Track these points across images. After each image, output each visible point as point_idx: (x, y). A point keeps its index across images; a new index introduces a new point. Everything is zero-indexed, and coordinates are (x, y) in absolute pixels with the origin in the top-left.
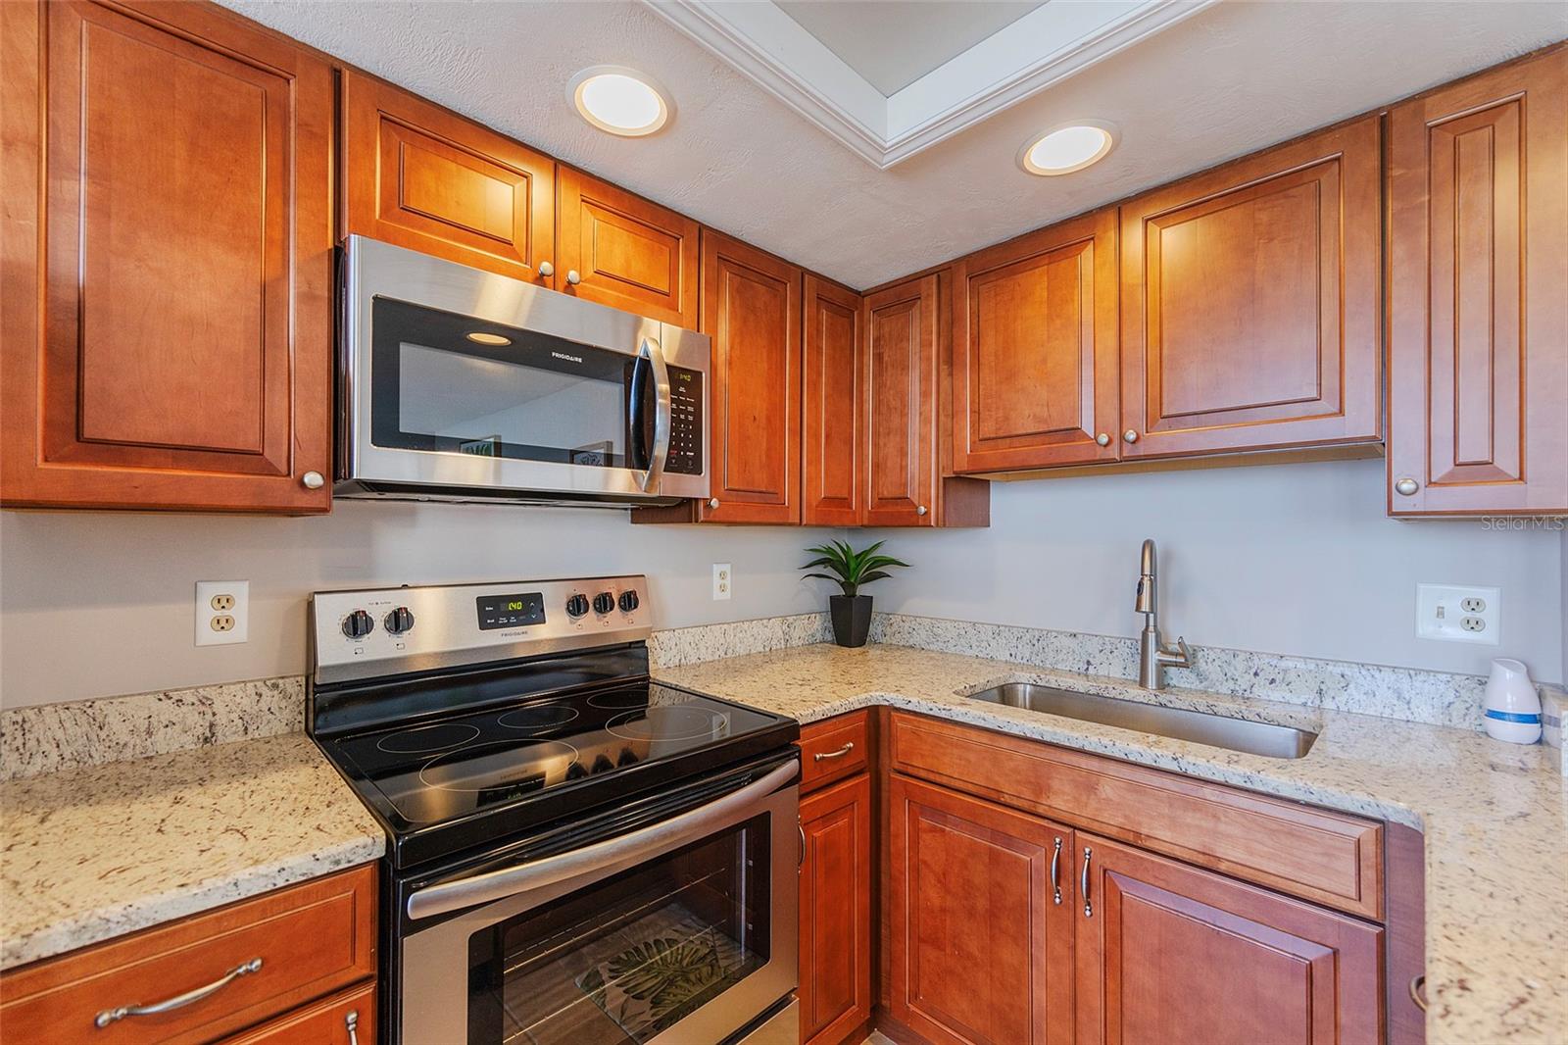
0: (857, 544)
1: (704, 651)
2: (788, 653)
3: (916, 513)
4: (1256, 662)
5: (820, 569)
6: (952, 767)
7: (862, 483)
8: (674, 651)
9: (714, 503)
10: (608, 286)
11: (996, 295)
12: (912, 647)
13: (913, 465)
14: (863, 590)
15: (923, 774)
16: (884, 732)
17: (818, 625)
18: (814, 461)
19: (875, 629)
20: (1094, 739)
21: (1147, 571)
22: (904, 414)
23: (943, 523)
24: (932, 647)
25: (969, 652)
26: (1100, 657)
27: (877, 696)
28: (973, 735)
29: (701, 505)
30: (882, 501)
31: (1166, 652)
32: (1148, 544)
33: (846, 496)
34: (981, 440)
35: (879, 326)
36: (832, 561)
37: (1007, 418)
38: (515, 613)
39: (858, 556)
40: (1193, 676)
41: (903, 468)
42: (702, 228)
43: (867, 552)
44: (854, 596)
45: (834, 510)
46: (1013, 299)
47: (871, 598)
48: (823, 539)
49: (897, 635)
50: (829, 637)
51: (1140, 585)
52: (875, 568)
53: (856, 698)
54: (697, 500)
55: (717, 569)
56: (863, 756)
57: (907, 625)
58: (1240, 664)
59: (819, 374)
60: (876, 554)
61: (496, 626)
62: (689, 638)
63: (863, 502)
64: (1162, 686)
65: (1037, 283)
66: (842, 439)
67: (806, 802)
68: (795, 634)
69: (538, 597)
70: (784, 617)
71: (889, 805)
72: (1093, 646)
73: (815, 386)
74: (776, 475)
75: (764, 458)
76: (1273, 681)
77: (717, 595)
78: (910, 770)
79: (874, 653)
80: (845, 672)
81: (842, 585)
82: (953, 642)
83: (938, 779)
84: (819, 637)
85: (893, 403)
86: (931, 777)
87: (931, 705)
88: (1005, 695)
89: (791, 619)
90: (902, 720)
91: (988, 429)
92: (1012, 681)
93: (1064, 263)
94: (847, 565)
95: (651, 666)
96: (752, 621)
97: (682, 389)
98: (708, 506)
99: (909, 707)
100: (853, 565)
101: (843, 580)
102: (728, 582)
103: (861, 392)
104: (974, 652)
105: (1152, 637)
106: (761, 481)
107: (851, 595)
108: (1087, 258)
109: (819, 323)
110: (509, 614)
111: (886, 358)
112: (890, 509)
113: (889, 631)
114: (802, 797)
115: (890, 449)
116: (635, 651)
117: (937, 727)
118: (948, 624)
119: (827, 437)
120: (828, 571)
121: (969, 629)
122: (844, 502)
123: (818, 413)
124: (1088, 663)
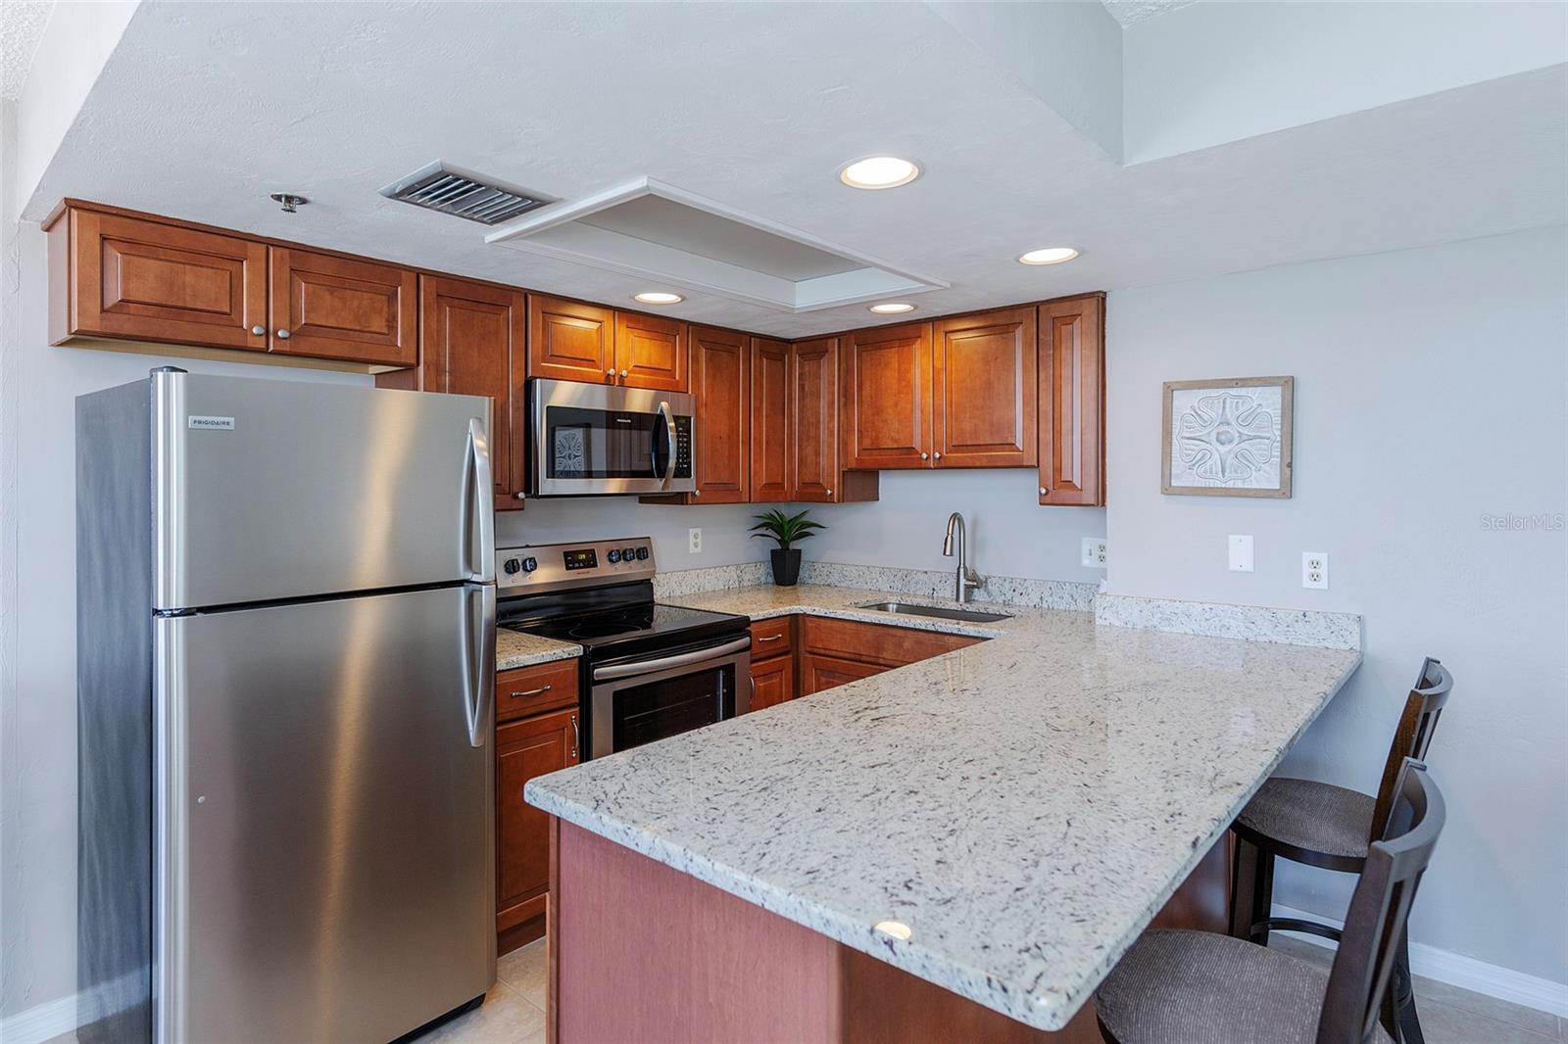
0: (789, 511)
1: (684, 587)
2: (740, 590)
3: (825, 494)
4: (1014, 585)
5: (762, 531)
6: (836, 645)
7: (792, 471)
8: (666, 587)
9: (697, 492)
10: (639, 373)
11: (871, 360)
12: (829, 585)
13: (823, 461)
14: (795, 545)
15: (823, 652)
16: (801, 631)
17: (763, 572)
18: (758, 460)
19: (803, 574)
20: (902, 620)
21: (950, 532)
22: (818, 428)
23: (842, 499)
24: (842, 584)
25: (865, 587)
26: (940, 586)
27: (796, 609)
28: (848, 625)
29: (690, 495)
30: (804, 484)
31: (968, 580)
32: (956, 517)
33: (780, 481)
34: (862, 450)
35: (801, 366)
36: (774, 525)
37: (877, 438)
38: (583, 561)
39: (790, 521)
40: (985, 594)
41: (818, 463)
42: (690, 324)
43: (796, 518)
44: (788, 549)
45: (773, 490)
46: (880, 363)
47: (800, 550)
48: (767, 509)
49: (820, 577)
50: (771, 580)
51: (946, 539)
52: (803, 529)
53: (784, 610)
54: (687, 493)
55: (692, 531)
56: (787, 643)
57: (825, 569)
58: (1007, 585)
59: (762, 402)
60: (805, 519)
61: (573, 568)
62: (676, 579)
63: (792, 485)
64: (968, 600)
65: (892, 355)
66: (777, 444)
67: (753, 665)
68: (746, 578)
69: (592, 552)
70: (738, 566)
71: (804, 673)
72: (936, 578)
73: (758, 410)
74: (735, 471)
75: (726, 462)
76: (1021, 594)
77: (692, 549)
78: (815, 650)
79: (801, 589)
80: (779, 598)
81: (779, 541)
82: (855, 581)
83: (831, 653)
84: (763, 579)
85: (811, 420)
86: (827, 652)
87: (826, 611)
88: (882, 607)
89: (743, 567)
90: (811, 622)
91: (867, 443)
92: (885, 602)
93: (906, 348)
94: (782, 526)
95: (655, 597)
96: (715, 568)
97: (681, 429)
98: (693, 494)
99: (814, 613)
100: (786, 527)
101: (779, 538)
102: (699, 540)
103: (790, 409)
104: (869, 586)
105: (962, 570)
106: (725, 477)
107: (785, 549)
108: (918, 348)
109: (761, 368)
110: (579, 561)
111: (806, 389)
112: (809, 491)
113: (813, 574)
114: (752, 662)
115: (809, 451)
116: (647, 585)
117: (829, 623)
118: (853, 568)
119: (767, 443)
120: (770, 532)
121: (866, 571)
122: (780, 485)
123: (761, 427)
124: (934, 589)
